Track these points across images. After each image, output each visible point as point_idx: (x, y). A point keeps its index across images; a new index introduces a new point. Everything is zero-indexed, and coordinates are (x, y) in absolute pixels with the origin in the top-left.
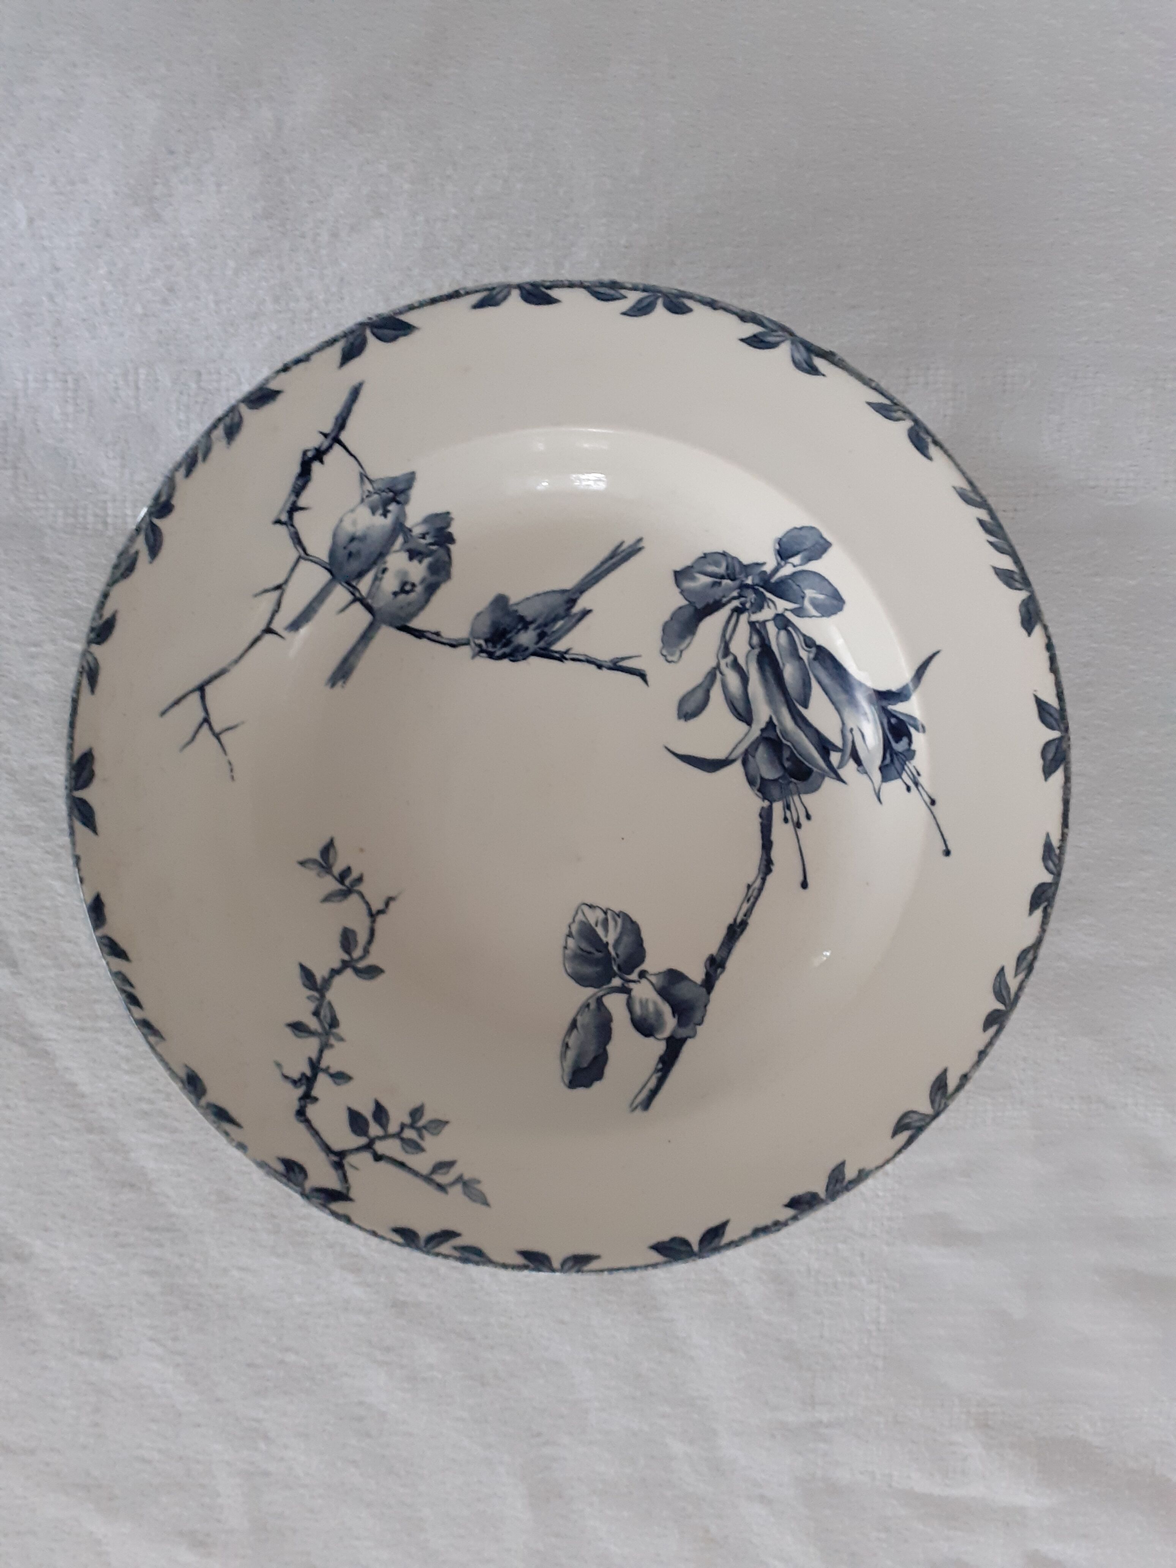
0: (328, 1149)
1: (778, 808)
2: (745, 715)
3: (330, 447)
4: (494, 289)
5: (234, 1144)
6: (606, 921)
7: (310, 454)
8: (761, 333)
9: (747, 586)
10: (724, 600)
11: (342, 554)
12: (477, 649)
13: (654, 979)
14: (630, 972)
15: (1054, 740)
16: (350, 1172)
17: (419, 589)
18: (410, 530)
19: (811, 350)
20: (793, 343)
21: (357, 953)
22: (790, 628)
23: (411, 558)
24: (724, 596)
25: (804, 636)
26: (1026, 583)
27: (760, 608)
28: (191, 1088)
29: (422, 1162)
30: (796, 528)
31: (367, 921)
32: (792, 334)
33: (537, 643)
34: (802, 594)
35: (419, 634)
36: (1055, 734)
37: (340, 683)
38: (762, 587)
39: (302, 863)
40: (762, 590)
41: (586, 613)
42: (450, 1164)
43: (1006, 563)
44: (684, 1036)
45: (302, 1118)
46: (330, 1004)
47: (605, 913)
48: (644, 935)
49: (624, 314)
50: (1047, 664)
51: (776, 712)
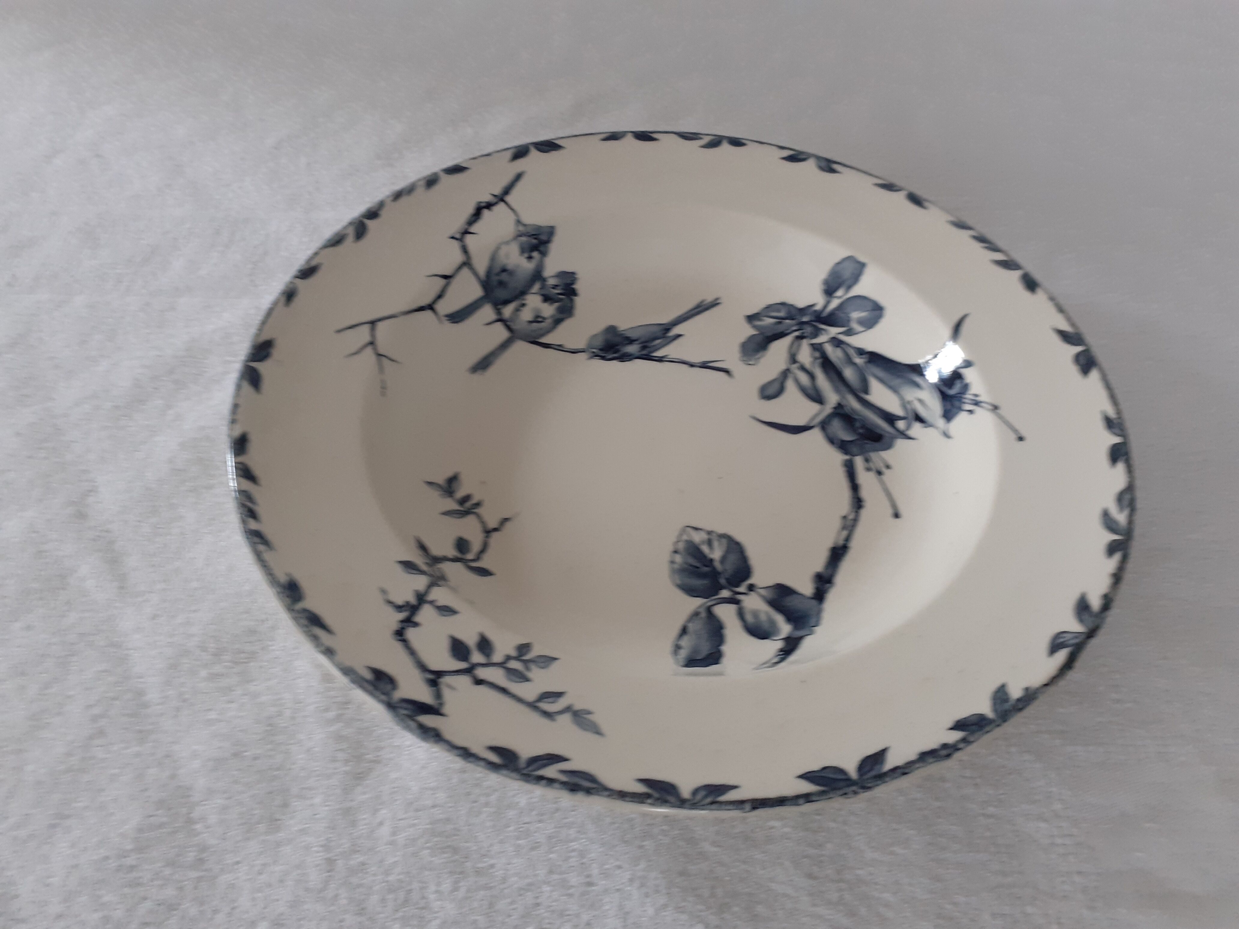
0: (423, 667)
1: (859, 461)
2: (817, 397)
3: (497, 203)
5: (323, 648)
6: (710, 541)
7: (482, 205)
8: (793, 155)
9: (804, 323)
10: (786, 333)
11: (495, 279)
12: (592, 355)
13: (762, 592)
14: (738, 586)
15: (1080, 352)
16: (445, 691)
17: (549, 321)
18: (546, 280)
19: (829, 161)
20: (816, 158)
21: (470, 556)
22: (843, 345)
23: (544, 301)
24: (787, 330)
25: (855, 348)
26: (1019, 267)
27: (817, 335)
28: (288, 595)
29: (527, 691)
31: (482, 535)
32: (814, 154)
33: (641, 351)
34: (849, 319)
35: (546, 346)
36: (1080, 349)
37: (479, 372)
38: (815, 321)
39: (428, 484)
40: (815, 323)
41: (679, 336)
42: (558, 695)
43: (999, 257)
44: (801, 636)
45: (400, 638)
46: (440, 569)
47: (709, 534)
49: (701, 147)
50: (1054, 309)
51: (843, 397)
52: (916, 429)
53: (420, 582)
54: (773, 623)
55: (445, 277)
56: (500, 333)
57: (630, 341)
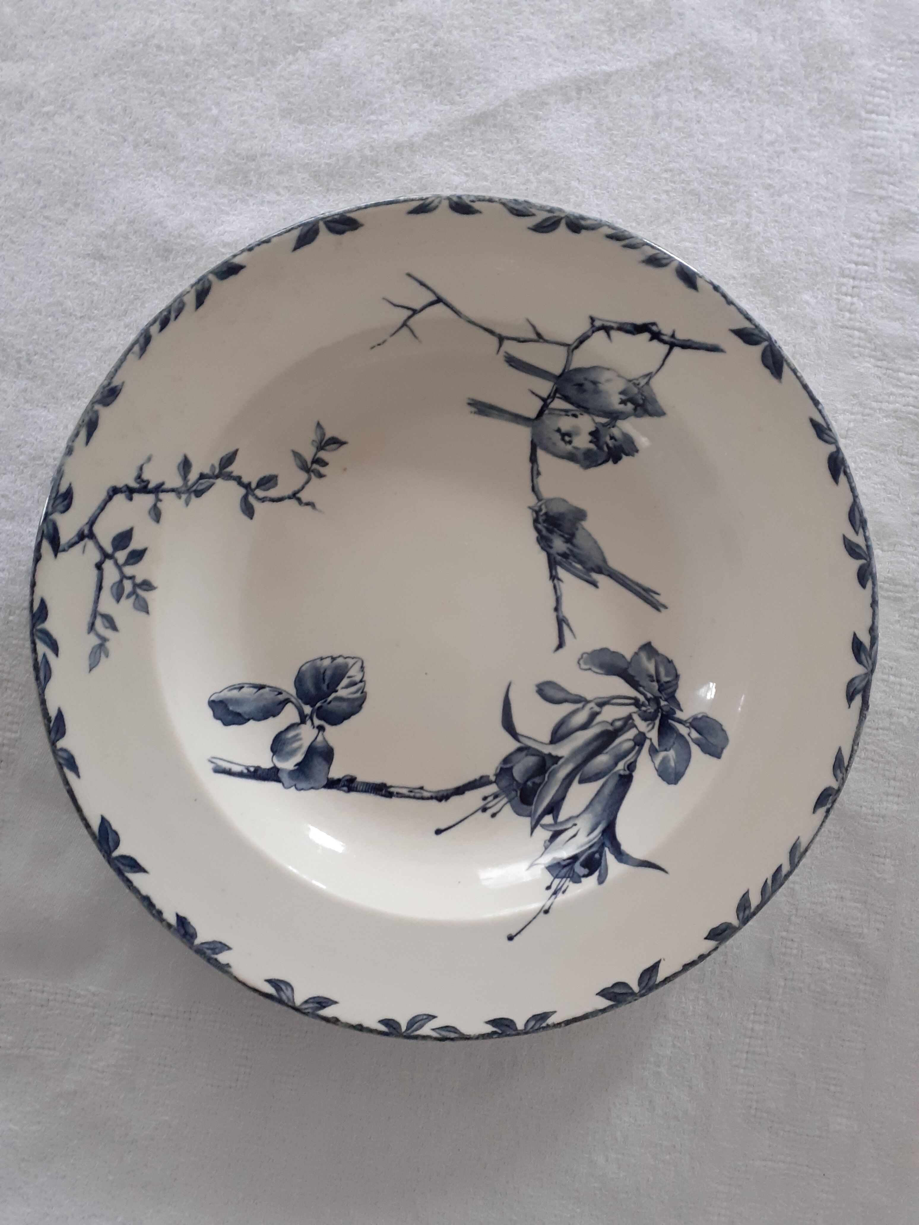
0: (92, 522)
1: (492, 789)
2: (557, 737)
3: (665, 342)
4: (830, 430)
5: (70, 444)
6: (355, 684)
7: (654, 328)
8: (865, 647)
9: (658, 703)
10: (641, 689)
11: (579, 378)
12: (537, 508)
13: (320, 738)
14: (319, 718)
15: (631, 989)
16: (78, 548)
17: (569, 447)
18: (613, 427)
19: (865, 691)
20: (866, 674)
21: (260, 493)
22: (637, 748)
23: (591, 434)
24: (644, 687)
25: (635, 761)
26: (745, 921)
27: (645, 719)
28: (105, 394)
29: (107, 604)
30: (721, 725)
31: (289, 492)
32: (872, 671)
33: (559, 554)
34: (668, 749)
35: (533, 459)
36: (636, 988)
37: (473, 409)
38: (662, 715)
39: (319, 425)
40: (660, 715)
41: (594, 584)
42: (114, 628)
43: (755, 900)
44: (283, 780)
45: (111, 493)
46: (213, 484)
47: (361, 681)
48: (354, 719)
49: (844, 537)
50: (688, 960)
51: (568, 760)
52: (542, 834)
53: (174, 481)
54: (293, 753)
55: (539, 335)
56: (531, 408)
57: (569, 539)
